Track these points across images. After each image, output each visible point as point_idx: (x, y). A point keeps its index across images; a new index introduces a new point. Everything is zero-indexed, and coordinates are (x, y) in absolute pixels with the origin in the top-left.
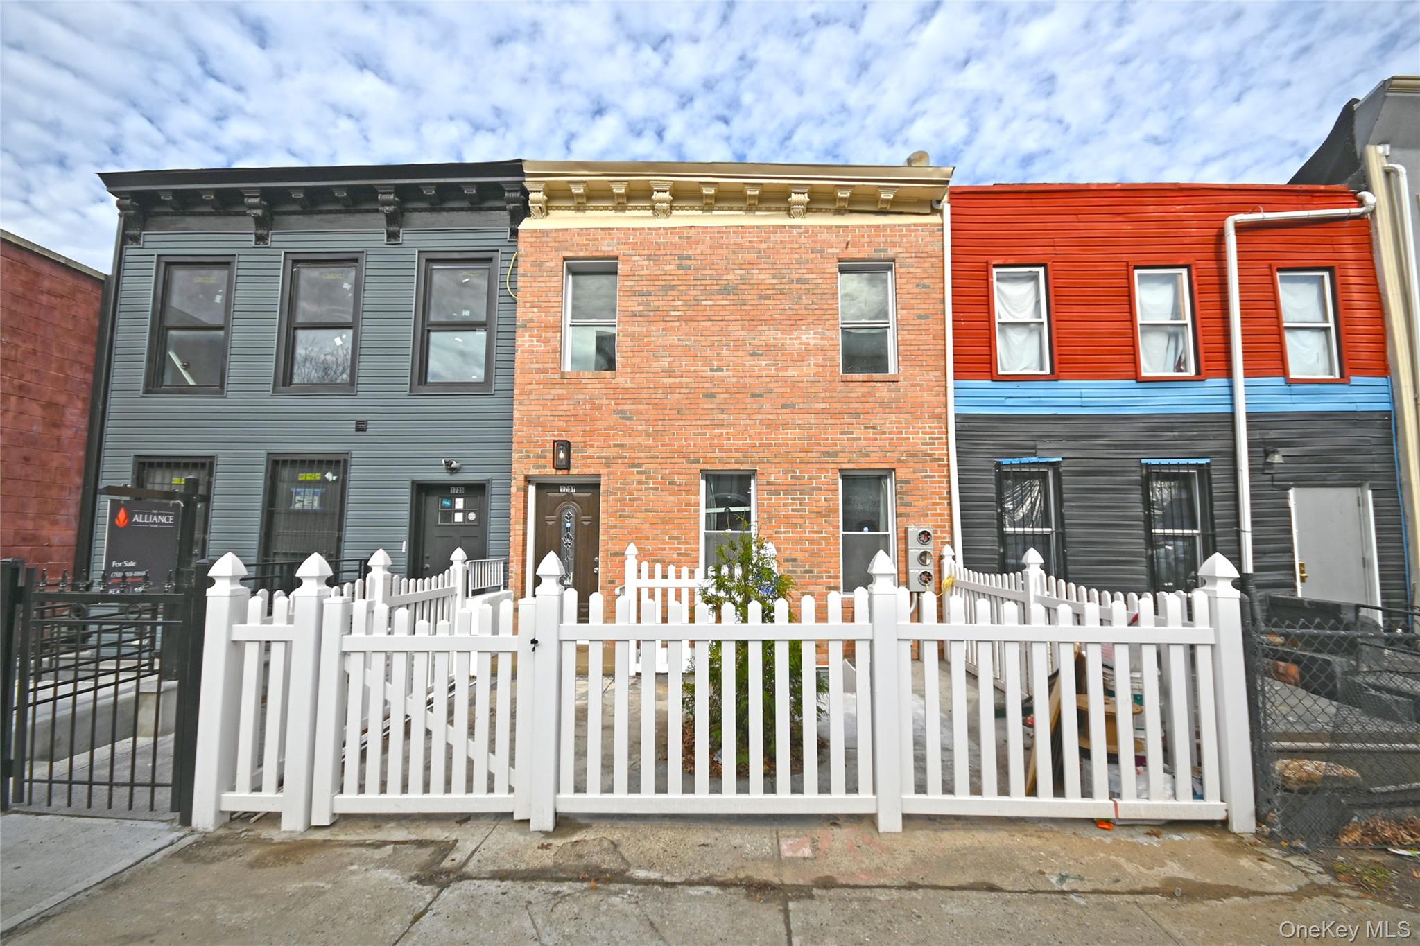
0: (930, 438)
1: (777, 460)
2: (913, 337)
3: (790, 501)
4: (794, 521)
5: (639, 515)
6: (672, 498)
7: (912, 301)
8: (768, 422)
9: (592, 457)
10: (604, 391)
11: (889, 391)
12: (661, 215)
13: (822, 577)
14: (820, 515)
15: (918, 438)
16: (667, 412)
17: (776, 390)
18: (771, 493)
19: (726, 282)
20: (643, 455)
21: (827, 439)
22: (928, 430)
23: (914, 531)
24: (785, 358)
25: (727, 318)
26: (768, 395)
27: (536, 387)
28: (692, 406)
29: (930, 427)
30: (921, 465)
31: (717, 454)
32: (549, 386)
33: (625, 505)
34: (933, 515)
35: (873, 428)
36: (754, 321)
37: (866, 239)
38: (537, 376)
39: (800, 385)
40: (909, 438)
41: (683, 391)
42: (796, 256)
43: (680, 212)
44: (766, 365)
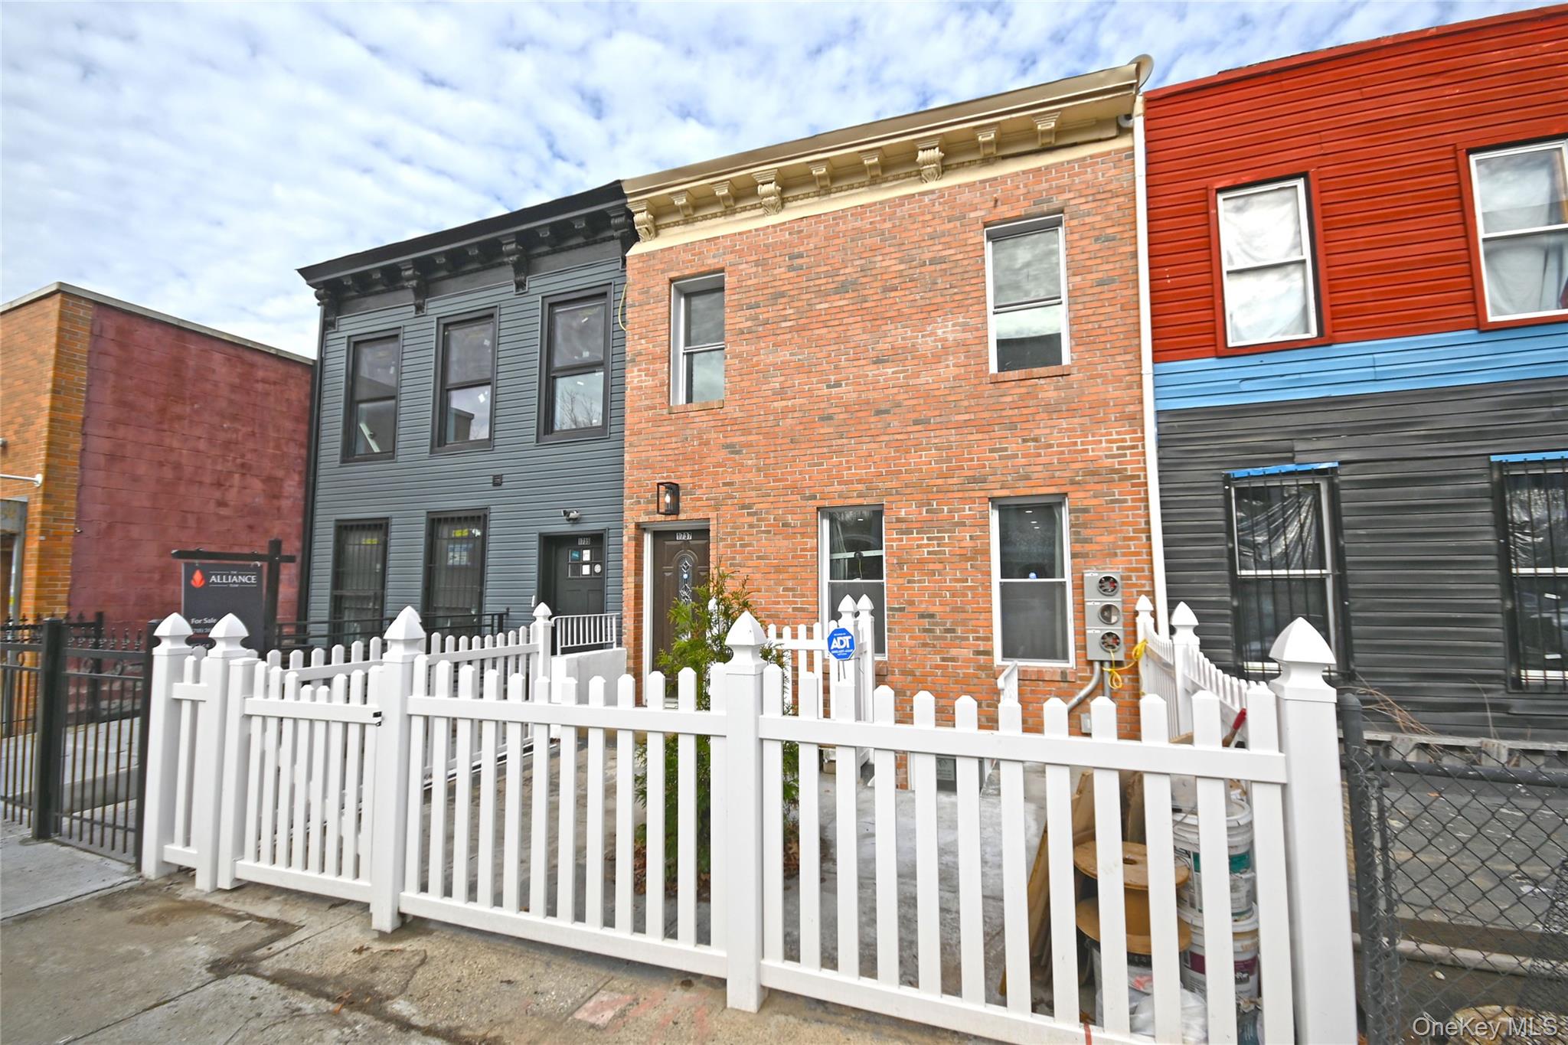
0: (1118, 448)
1: (908, 491)
2: (1090, 312)
3: (925, 542)
4: (931, 566)
5: (750, 563)
6: (786, 542)
7: (1089, 263)
8: (898, 444)
9: (700, 499)
10: (712, 424)
11: (1057, 389)
12: (771, 210)
13: (967, 639)
14: (964, 558)
15: (1100, 450)
16: (780, 441)
17: (906, 403)
18: (902, 532)
19: (843, 278)
20: (754, 493)
21: (972, 460)
22: (1115, 437)
23: (1093, 576)
24: (916, 362)
25: (845, 321)
26: (897, 410)
27: (643, 425)
28: (807, 432)
29: (1118, 433)
30: (1105, 486)
31: (837, 487)
32: (659, 423)
33: (735, 552)
34: (1124, 555)
35: (1035, 440)
36: (877, 320)
37: (1022, 190)
38: (646, 414)
39: (937, 393)
40: (1086, 450)
41: (796, 415)
42: (929, 230)
43: (795, 204)
44: (893, 373)
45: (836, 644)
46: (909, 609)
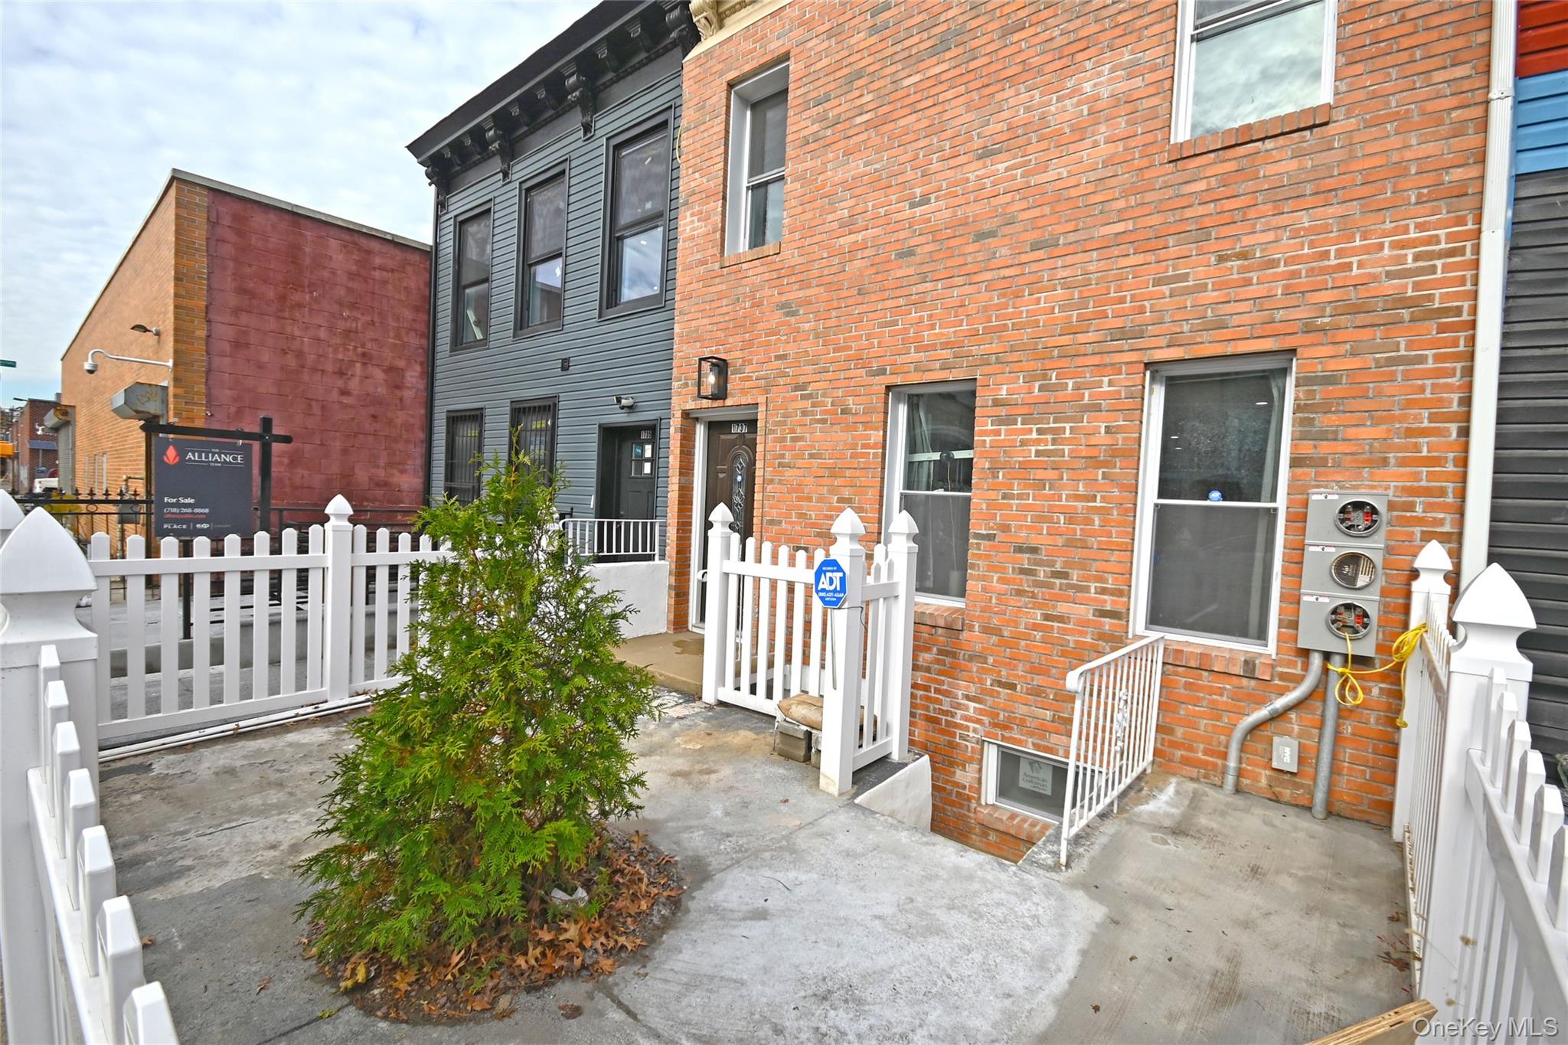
0: (1418, 258)
1: (1015, 356)
3: (1034, 436)
4: (1040, 474)
6: (844, 436)
8: (1004, 284)
9: (749, 379)
10: (767, 276)
11: (1299, 155)
13: (1087, 589)
14: (1093, 462)
15: (1377, 263)
16: (844, 293)
17: (1022, 216)
18: (1000, 421)
19: (944, 28)
20: (809, 369)
21: (1122, 300)
23: (1327, 499)
24: (1044, 145)
25: (941, 98)
26: (1008, 230)
27: (694, 286)
28: (880, 277)
29: (1420, 227)
30: (1379, 333)
31: (914, 356)
32: (709, 282)
33: (784, 448)
34: (1403, 463)
35: (1243, 256)
36: (989, 87)
38: (697, 271)
39: (1073, 193)
40: (1347, 267)
41: (867, 253)
44: (1007, 170)
45: (824, 584)
46: (1000, 537)
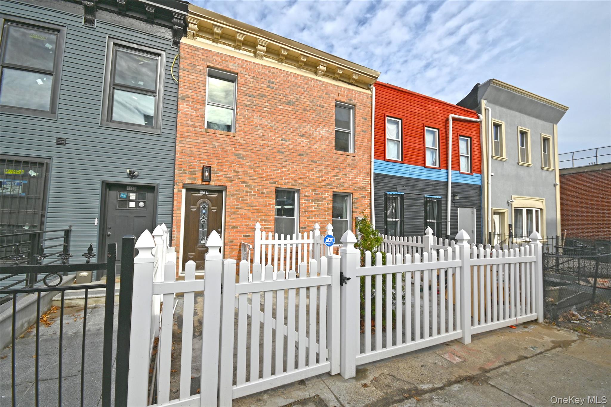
0: (365, 181)
1: (309, 185)
2: (360, 139)
3: (314, 204)
4: (315, 213)
5: (246, 208)
6: (262, 200)
7: (361, 124)
8: (306, 168)
9: (222, 176)
10: (230, 143)
11: (352, 160)
12: (260, 57)
14: (325, 211)
15: (361, 181)
16: (260, 157)
17: (309, 154)
19: (290, 99)
20: (248, 178)
21: (329, 178)
22: (364, 178)
24: (313, 140)
25: (290, 116)
26: (306, 155)
27: (190, 134)
28: (273, 156)
29: (365, 177)
30: (361, 192)
31: (284, 180)
32: (199, 135)
33: (239, 202)
34: (365, 213)
35: (346, 175)
36: (301, 120)
37: (345, 94)
38: (191, 129)
39: (319, 152)
40: (358, 181)
41: (269, 148)
42: (319, 94)
43: (267, 59)
44: (306, 141)
45: (327, 241)
46: (307, 228)
